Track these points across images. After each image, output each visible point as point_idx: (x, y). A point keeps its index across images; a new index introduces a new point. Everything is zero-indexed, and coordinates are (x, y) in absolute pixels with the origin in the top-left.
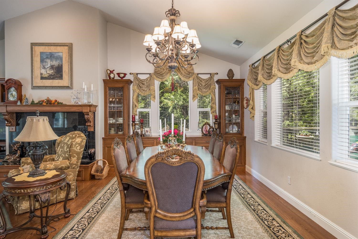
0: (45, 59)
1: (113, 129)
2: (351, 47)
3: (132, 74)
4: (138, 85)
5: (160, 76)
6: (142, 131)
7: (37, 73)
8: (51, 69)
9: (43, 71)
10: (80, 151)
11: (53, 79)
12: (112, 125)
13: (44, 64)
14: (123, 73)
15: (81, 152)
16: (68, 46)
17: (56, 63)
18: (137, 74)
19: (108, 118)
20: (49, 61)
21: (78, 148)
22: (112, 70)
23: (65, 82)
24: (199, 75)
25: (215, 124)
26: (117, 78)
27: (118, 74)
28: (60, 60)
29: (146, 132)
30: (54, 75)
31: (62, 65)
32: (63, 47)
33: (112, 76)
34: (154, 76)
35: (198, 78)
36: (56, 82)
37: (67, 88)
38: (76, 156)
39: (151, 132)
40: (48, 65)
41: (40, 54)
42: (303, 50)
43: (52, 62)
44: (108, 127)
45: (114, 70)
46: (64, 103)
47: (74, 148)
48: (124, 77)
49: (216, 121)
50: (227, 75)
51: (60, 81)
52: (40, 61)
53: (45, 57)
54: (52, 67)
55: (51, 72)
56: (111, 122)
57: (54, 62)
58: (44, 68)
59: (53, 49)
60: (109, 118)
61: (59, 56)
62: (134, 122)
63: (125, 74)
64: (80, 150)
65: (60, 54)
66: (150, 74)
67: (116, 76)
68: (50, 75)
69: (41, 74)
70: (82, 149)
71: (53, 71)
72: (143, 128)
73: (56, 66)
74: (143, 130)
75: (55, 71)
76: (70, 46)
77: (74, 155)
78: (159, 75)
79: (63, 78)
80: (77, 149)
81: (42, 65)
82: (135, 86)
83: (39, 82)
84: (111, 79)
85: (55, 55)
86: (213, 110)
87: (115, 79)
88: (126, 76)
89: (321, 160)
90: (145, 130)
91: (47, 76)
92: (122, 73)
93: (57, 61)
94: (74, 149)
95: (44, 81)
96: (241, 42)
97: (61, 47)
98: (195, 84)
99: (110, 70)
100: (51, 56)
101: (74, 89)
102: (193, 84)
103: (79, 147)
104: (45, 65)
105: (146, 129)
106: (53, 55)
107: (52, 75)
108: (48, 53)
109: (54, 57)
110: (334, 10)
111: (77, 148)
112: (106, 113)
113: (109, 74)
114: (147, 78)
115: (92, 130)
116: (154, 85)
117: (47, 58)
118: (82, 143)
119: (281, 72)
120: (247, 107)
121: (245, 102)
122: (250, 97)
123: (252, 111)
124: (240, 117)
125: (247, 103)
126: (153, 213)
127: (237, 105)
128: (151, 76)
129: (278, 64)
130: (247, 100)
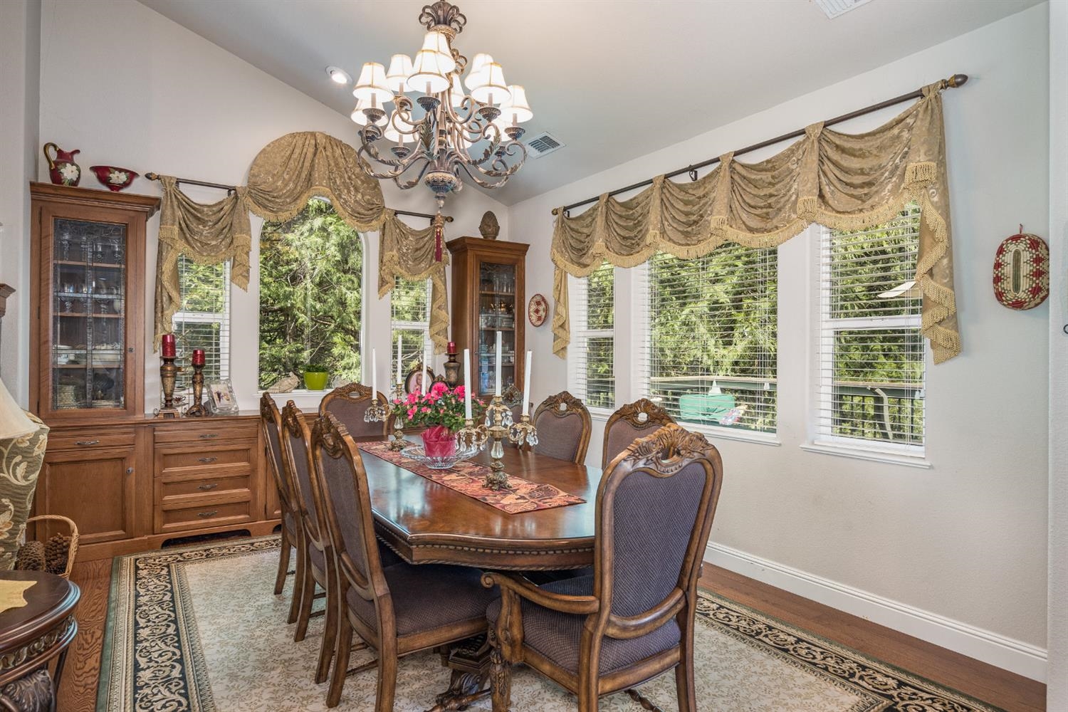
1: (70, 390)
2: (861, 210)
3: (158, 178)
4: (183, 225)
5: (270, 201)
6: (201, 394)
10: (27, 483)
12: (65, 375)
14: (126, 171)
15: (28, 487)
18: (178, 181)
19: (51, 344)
21: (21, 470)
22: (67, 150)
24: (400, 217)
25: (447, 367)
26: (90, 181)
27: (102, 172)
29: (216, 397)
33: (68, 172)
34: (249, 201)
35: (399, 225)
38: (12, 507)
39: (232, 396)
42: (739, 197)
44: (51, 379)
45: (78, 151)
47: (5, 469)
48: (126, 185)
49: (450, 362)
50: (481, 228)
56: (62, 361)
60: (55, 342)
62: (172, 360)
63: (132, 175)
64: (25, 478)
66: (230, 189)
67: (90, 175)
70: (33, 472)
72: (202, 386)
74: (205, 390)
77: (3, 500)
78: (267, 197)
80: (15, 477)
82: (173, 225)
84: (66, 185)
86: (437, 327)
87: (80, 185)
88: (136, 181)
89: (780, 445)
90: (210, 392)
92: (121, 170)
94: (6, 475)
96: (553, 144)
98: (387, 242)
99: (60, 147)
102: (382, 242)
103: (24, 465)
105: (215, 388)
110: (821, 129)
111: (14, 470)
112: (43, 323)
113: (56, 163)
114: (220, 203)
116: (250, 230)
118: (36, 449)
119: (670, 240)
120: (539, 323)
121: (534, 307)
122: (558, 293)
123: (561, 333)
124: (513, 349)
125: (537, 311)
126: (601, 627)
127: (507, 316)
128: (236, 197)
129: (662, 221)
130: (538, 303)
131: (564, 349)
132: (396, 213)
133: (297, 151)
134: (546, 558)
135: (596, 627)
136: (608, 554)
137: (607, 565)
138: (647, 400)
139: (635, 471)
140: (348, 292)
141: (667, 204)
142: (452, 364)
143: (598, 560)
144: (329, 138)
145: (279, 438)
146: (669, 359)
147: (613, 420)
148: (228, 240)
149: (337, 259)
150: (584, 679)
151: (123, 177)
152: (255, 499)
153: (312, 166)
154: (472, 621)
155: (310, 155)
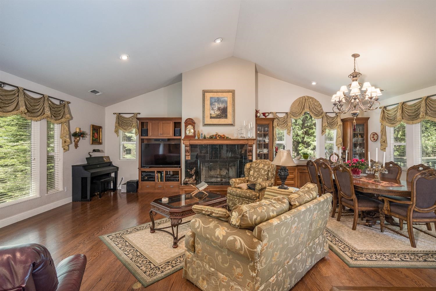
0: (213, 102)
3: (272, 113)
4: (278, 122)
7: (207, 114)
8: (218, 110)
9: (212, 112)
11: (220, 118)
13: (213, 106)
16: (232, 92)
17: (222, 106)
18: (276, 113)
19: (257, 149)
20: (216, 104)
22: (258, 110)
23: (229, 120)
24: (328, 114)
27: (264, 114)
28: (225, 103)
30: (221, 115)
31: (227, 107)
32: (228, 93)
33: (258, 115)
34: (291, 115)
35: (327, 116)
36: (222, 121)
37: (231, 125)
40: (215, 107)
41: (210, 99)
43: (219, 105)
44: (257, 156)
46: (229, 137)
48: (268, 116)
49: (343, 152)
51: (225, 119)
52: (210, 104)
53: (213, 101)
54: (219, 109)
55: (218, 113)
57: (221, 105)
58: (213, 109)
59: (220, 95)
61: (225, 100)
62: (277, 152)
65: (226, 99)
66: (286, 113)
67: (262, 115)
68: (217, 115)
69: (211, 114)
71: (219, 112)
73: (222, 108)
75: (221, 112)
76: (233, 92)
78: (295, 114)
79: (228, 117)
81: (211, 108)
82: (276, 123)
83: (208, 121)
84: (258, 117)
85: (222, 100)
86: (338, 143)
87: (260, 117)
88: (270, 115)
91: (215, 115)
93: (223, 104)
95: (213, 120)
97: (226, 93)
98: (324, 121)
100: (218, 100)
101: (235, 126)
102: (322, 121)
104: (214, 108)
106: (220, 99)
107: (219, 115)
108: (216, 98)
109: (220, 101)
112: (256, 145)
114: (284, 116)
115: (251, 159)
117: (215, 101)
119: (430, 116)
120: (375, 141)
121: (372, 136)
122: (382, 132)
123: (383, 144)
124: (364, 148)
125: (373, 137)
126: (413, 208)
127: (362, 139)
128: (288, 115)
129: (426, 111)
130: (374, 135)
131: (385, 148)
132: (326, 113)
133: (301, 102)
134: (397, 194)
135: (412, 207)
136: (415, 193)
137: (415, 195)
138: (422, 164)
139: (422, 177)
140: (299, 131)
141: (429, 105)
142: (344, 153)
143: (412, 195)
144: (308, 97)
145: (316, 169)
146: (429, 150)
147: (410, 169)
148: (286, 125)
149: (294, 122)
150: (408, 218)
151: (267, 114)
152: (295, 184)
153: (304, 105)
154: (374, 207)
155: (304, 102)
